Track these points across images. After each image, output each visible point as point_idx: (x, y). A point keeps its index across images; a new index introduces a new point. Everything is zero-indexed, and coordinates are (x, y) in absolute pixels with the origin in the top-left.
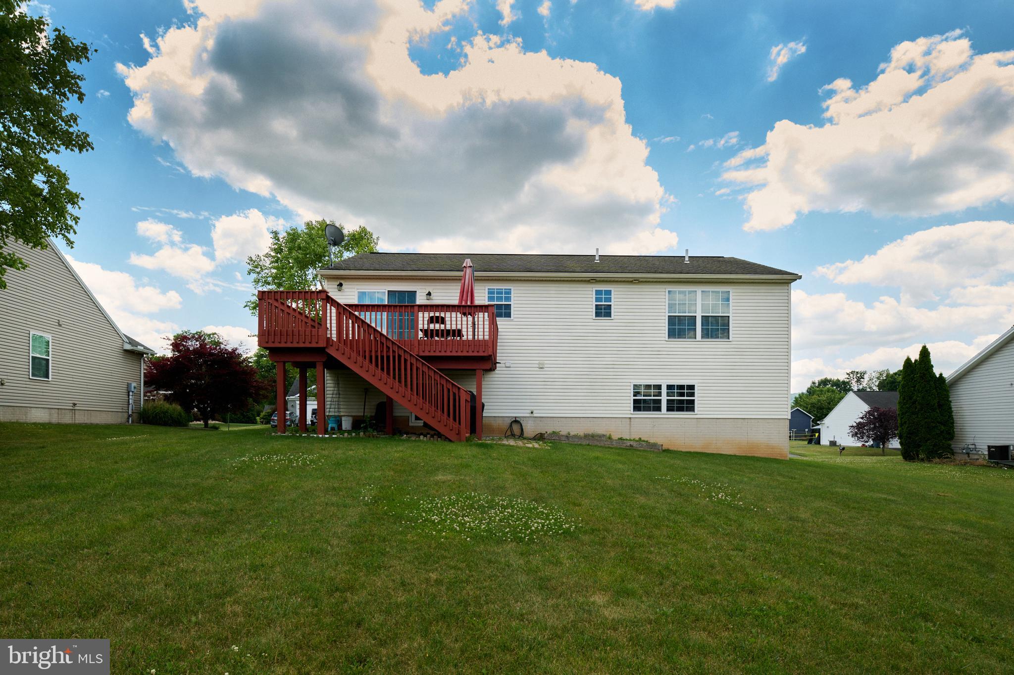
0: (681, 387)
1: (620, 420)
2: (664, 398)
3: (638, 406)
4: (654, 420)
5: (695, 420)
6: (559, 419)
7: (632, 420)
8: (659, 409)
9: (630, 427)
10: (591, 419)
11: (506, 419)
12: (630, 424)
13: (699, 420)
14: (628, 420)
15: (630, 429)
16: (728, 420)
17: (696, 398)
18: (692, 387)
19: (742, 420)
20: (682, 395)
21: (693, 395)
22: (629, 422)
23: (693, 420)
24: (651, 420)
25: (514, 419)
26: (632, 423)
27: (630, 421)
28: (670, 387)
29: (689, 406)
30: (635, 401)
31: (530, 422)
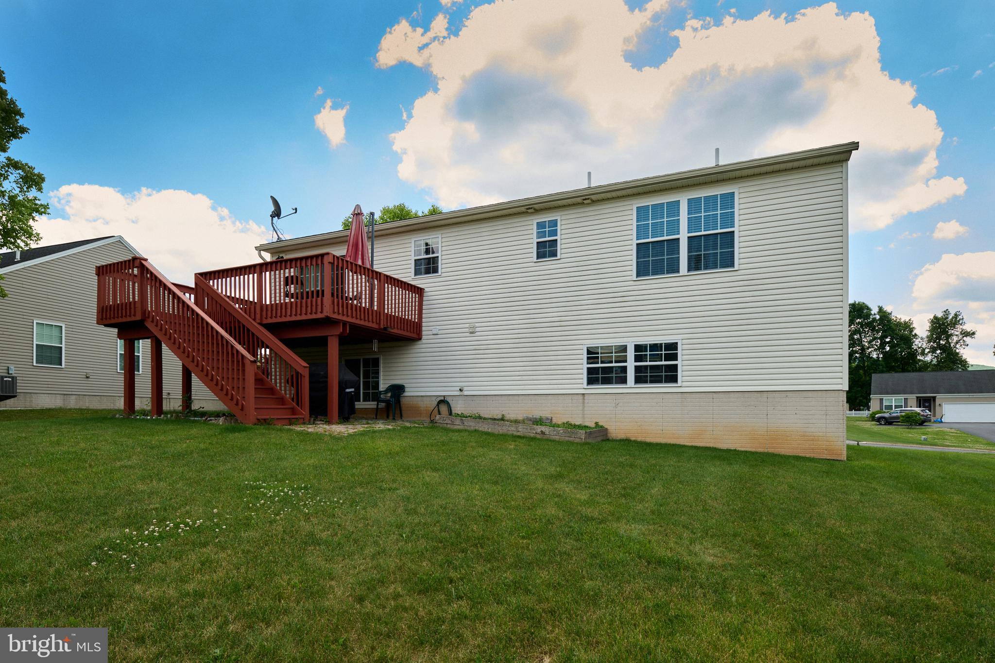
0: (655, 347)
1: (570, 397)
2: (631, 365)
3: (595, 377)
4: (618, 396)
5: (679, 395)
6: (494, 398)
7: (586, 397)
8: (624, 381)
9: (584, 407)
10: (532, 397)
11: (434, 399)
12: (584, 403)
13: (685, 395)
14: (581, 397)
15: (583, 410)
16: (732, 395)
17: (678, 362)
18: (673, 346)
19: (759, 395)
20: (659, 358)
21: (674, 357)
22: (581, 401)
23: (675, 396)
24: (614, 397)
25: (443, 398)
26: (586, 401)
27: (584, 399)
28: (638, 348)
29: (671, 375)
30: (590, 371)
31: (460, 402)
